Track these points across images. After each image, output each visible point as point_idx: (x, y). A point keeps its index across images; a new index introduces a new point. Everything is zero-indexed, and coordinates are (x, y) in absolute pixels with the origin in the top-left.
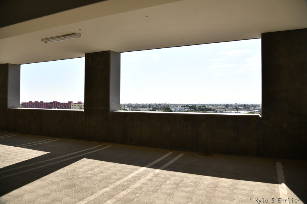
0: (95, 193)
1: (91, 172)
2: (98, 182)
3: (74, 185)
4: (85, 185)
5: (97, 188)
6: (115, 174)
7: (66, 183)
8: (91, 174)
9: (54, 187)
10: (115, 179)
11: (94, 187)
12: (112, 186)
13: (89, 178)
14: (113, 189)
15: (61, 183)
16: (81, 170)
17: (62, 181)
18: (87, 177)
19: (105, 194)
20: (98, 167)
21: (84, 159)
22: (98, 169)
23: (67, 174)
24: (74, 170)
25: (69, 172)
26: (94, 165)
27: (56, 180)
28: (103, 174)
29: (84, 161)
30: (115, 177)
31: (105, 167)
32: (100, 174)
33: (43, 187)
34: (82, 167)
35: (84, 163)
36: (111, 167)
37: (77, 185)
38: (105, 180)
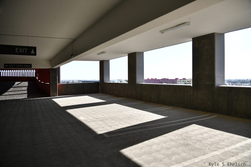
0: (207, 154)
1: (201, 136)
2: (209, 145)
3: (188, 145)
4: (197, 146)
5: (207, 150)
6: (223, 141)
7: (181, 142)
8: (201, 138)
9: (173, 143)
10: (224, 145)
11: (205, 149)
12: (222, 151)
13: (200, 141)
14: (223, 153)
15: (178, 141)
16: (192, 133)
17: (179, 140)
18: (198, 140)
19: (216, 156)
20: (207, 133)
21: (194, 125)
22: (207, 135)
23: (181, 135)
24: (187, 133)
25: (183, 134)
26: (203, 131)
27: (174, 138)
28: (212, 140)
29: (194, 126)
30: (223, 143)
31: (212, 133)
32: (209, 139)
33: (165, 142)
34: (193, 131)
35: (194, 128)
36: (218, 134)
37: (190, 145)
38: (215, 145)
